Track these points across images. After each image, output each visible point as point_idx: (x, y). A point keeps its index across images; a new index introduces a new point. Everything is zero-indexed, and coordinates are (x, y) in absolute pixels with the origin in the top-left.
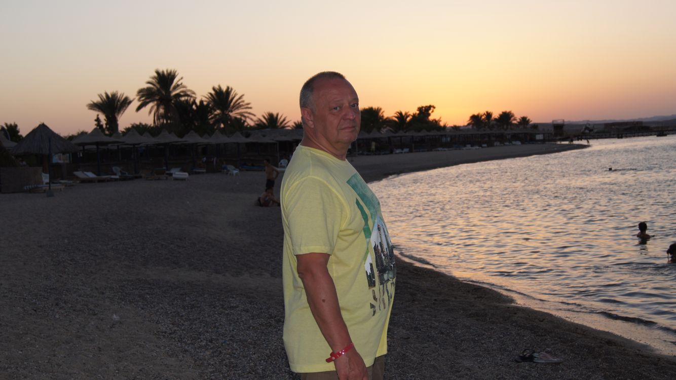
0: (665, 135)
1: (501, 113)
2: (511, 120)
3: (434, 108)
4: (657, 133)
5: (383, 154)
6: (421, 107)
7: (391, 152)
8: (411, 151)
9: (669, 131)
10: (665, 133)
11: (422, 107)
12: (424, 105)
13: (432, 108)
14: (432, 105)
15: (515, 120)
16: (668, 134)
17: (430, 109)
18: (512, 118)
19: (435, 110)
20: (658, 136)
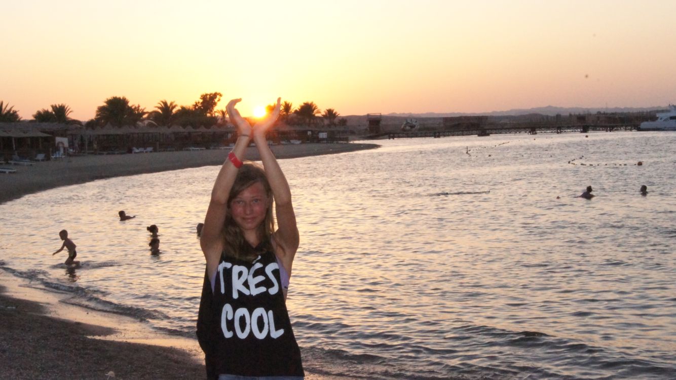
0: (488, 135)
1: (302, 104)
2: (313, 114)
3: (221, 95)
4: (478, 132)
5: (118, 154)
6: (204, 94)
7: (130, 151)
8: (155, 150)
9: (492, 129)
10: (488, 132)
11: (206, 95)
12: (209, 92)
13: (218, 96)
14: (218, 92)
15: (319, 112)
16: (491, 134)
17: (215, 98)
18: (315, 111)
19: (221, 98)
20: (480, 135)
